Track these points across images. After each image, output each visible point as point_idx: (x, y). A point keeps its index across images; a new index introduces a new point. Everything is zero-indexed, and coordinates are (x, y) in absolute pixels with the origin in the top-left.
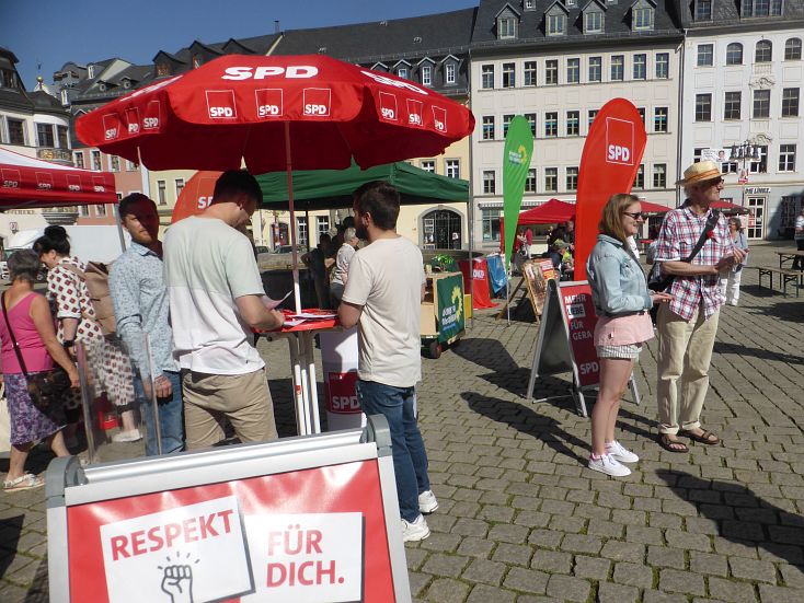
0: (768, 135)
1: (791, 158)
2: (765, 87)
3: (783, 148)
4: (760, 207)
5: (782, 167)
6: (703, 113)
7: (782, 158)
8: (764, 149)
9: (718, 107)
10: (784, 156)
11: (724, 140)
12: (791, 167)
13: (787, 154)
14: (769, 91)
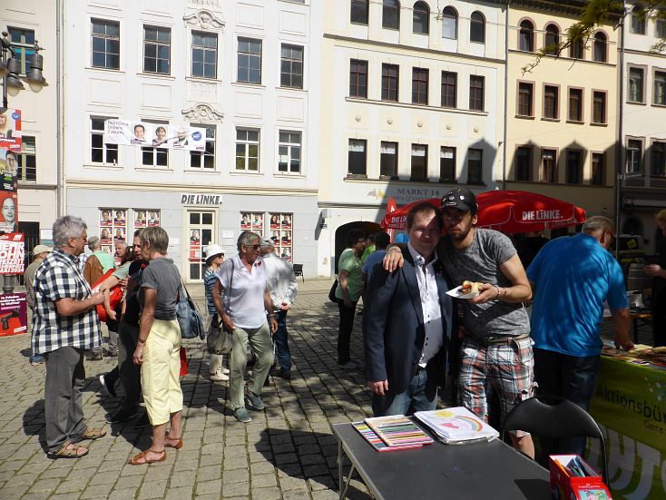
0: (214, 107)
1: (254, 151)
2: (210, 28)
3: (241, 133)
4: (207, 227)
5: (240, 164)
6: (107, 54)
7: (240, 149)
8: (211, 130)
9: (132, 48)
10: (244, 146)
11: (144, 107)
12: (254, 165)
13: (247, 142)
14: (215, 36)
